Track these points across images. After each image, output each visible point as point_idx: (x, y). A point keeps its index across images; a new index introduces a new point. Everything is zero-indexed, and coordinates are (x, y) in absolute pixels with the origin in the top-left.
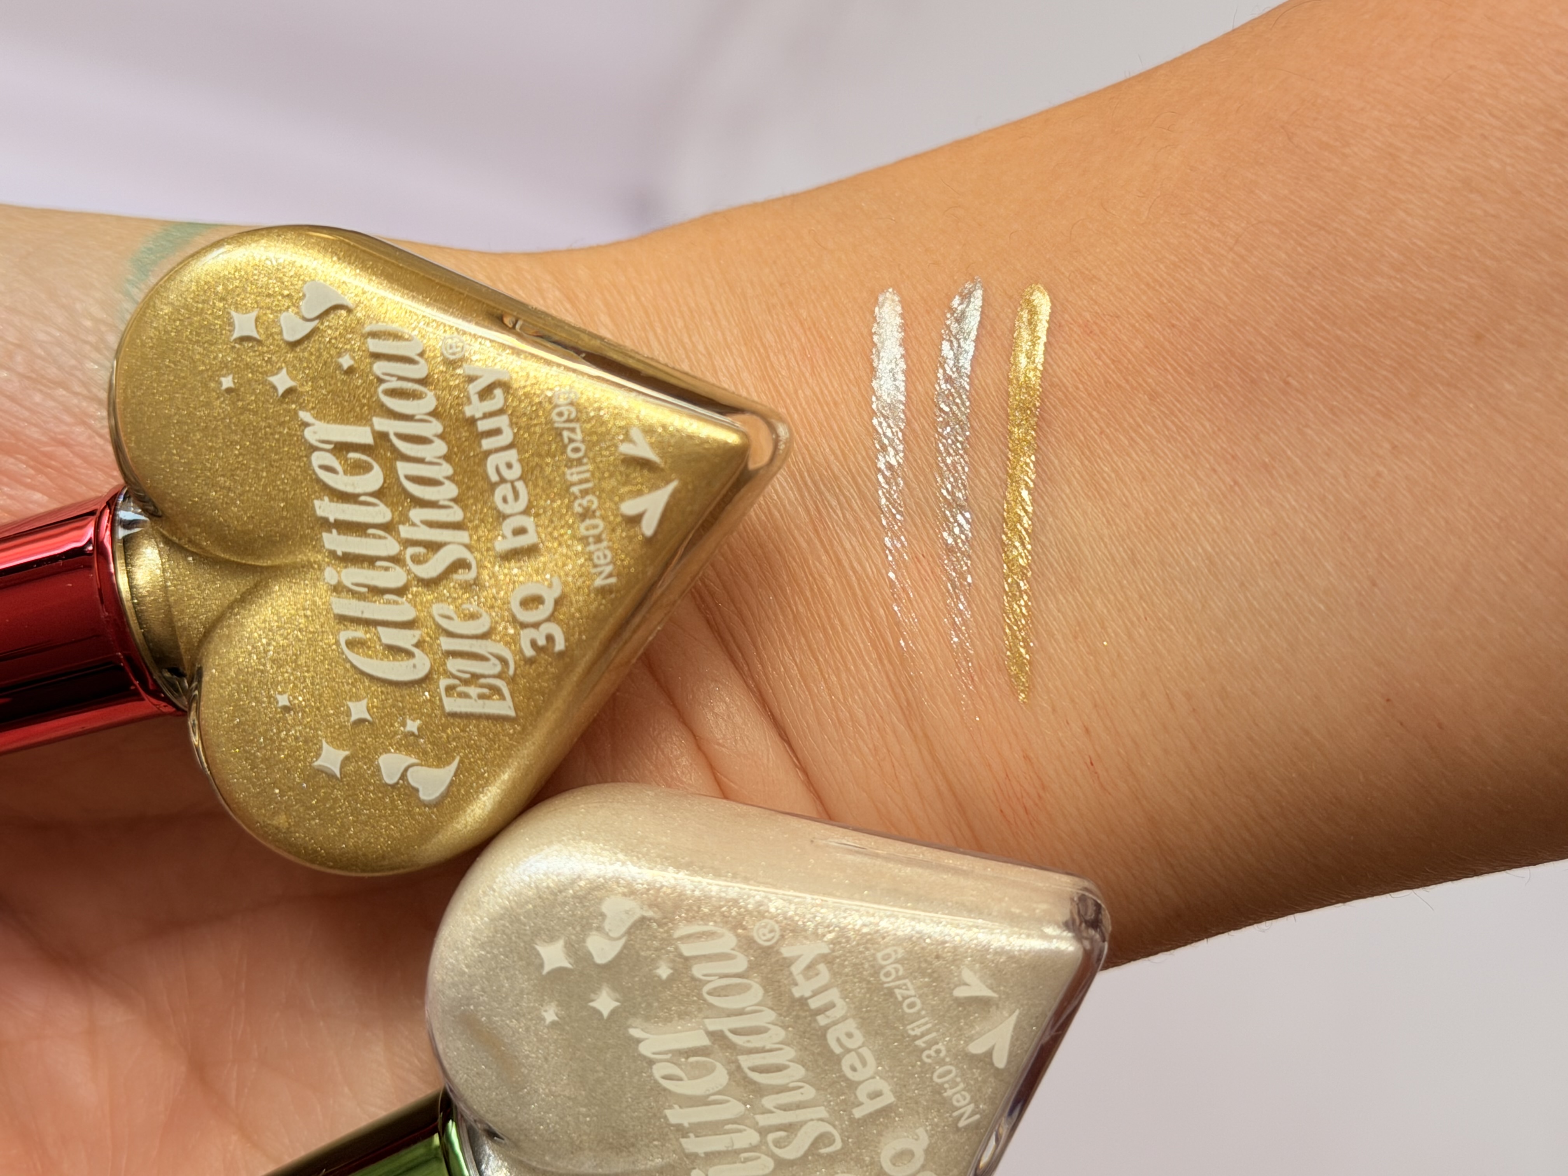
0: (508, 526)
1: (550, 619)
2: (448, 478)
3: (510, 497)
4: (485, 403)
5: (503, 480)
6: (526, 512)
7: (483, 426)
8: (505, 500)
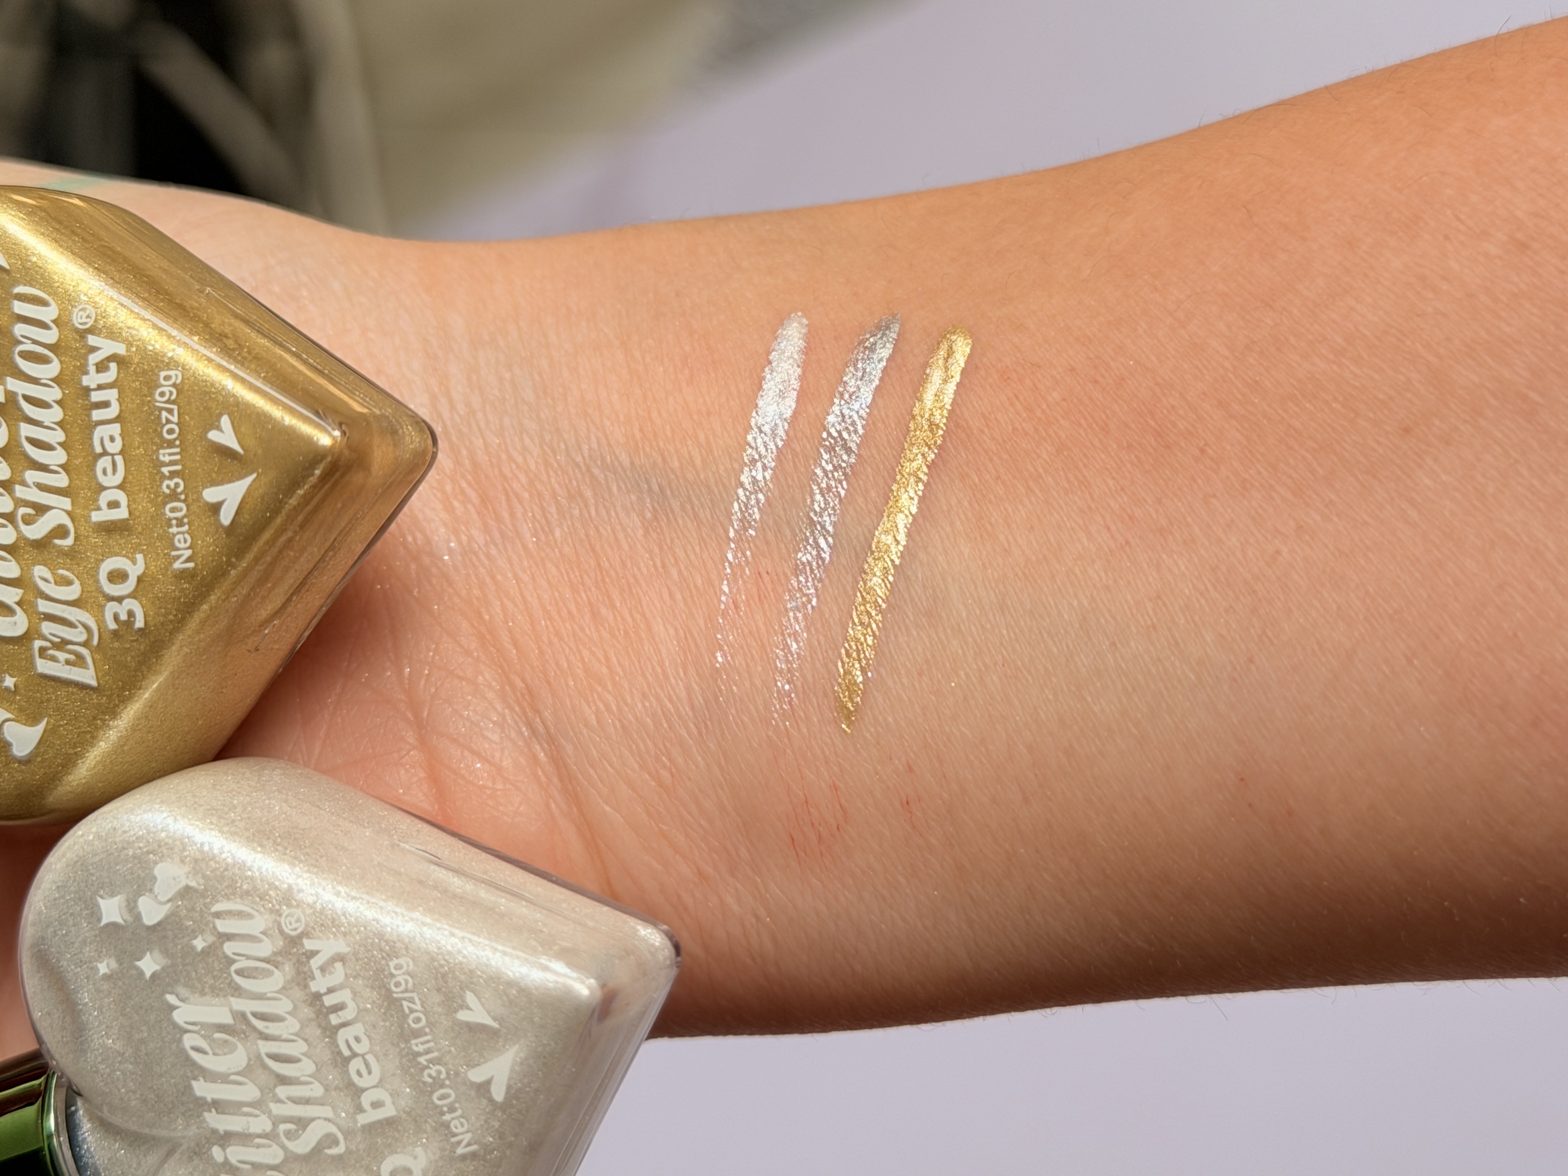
0: (104, 498)
1: (132, 595)
2: (60, 444)
3: (109, 470)
4: (100, 375)
5: (105, 453)
6: (121, 487)
7: (96, 397)
8: (105, 472)
